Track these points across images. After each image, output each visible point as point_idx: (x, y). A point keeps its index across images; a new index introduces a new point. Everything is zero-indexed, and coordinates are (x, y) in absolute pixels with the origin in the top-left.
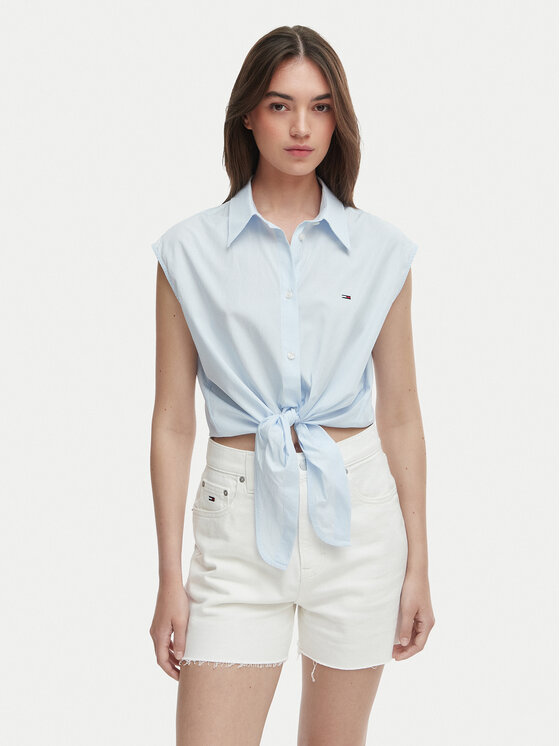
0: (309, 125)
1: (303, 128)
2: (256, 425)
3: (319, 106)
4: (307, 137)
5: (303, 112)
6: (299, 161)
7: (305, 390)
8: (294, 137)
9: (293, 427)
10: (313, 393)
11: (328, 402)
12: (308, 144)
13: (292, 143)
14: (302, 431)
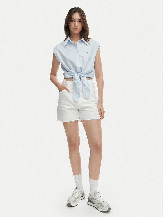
0: (78, 24)
1: (76, 25)
2: (73, 76)
3: (80, 21)
4: (77, 26)
5: (77, 22)
6: (76, 31)
7: (81, 70)
8: (75, 26)
9: (80, 76)
10: (83, 70)
11: (86, 71)
12: (77, 28)
13: (75, 28)
14: (81, 77)
